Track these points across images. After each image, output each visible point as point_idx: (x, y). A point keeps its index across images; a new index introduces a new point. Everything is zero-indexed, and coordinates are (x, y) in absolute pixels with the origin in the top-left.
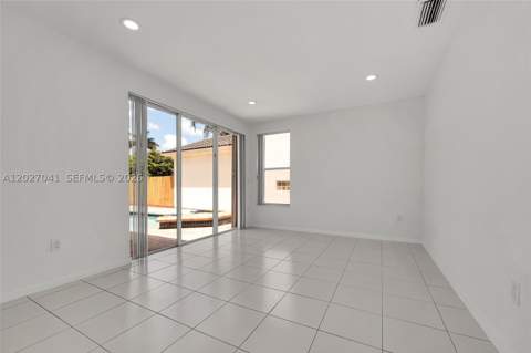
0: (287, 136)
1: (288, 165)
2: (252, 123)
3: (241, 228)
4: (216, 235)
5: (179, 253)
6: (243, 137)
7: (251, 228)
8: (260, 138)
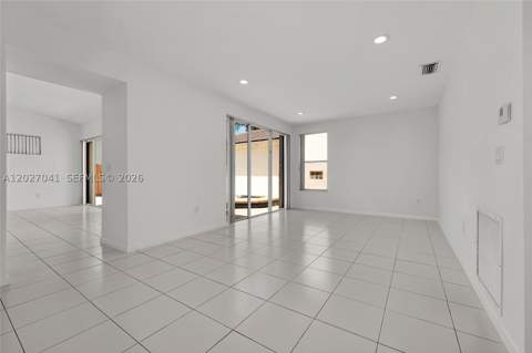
0: (324, 136)
1: (325, 158)
2: (295, 126)
3: (289, 208)
4: (270, 213)
5: (249, 222)
6: (288, 136)
7: (294, 209)
8: (302, 137)
